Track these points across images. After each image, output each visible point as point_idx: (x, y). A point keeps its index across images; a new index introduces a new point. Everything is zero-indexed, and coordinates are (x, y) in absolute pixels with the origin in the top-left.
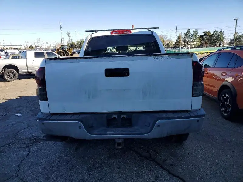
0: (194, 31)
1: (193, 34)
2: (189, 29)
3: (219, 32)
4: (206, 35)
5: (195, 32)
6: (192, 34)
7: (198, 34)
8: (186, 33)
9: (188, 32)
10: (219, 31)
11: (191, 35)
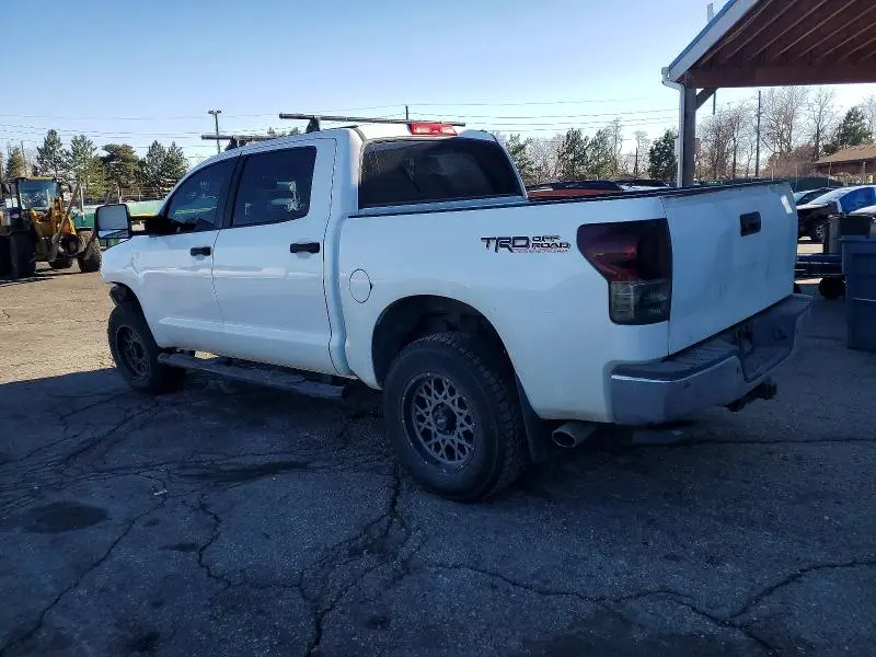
0: (75, 142)
1: (76, 152)
2: (53, 133)
3: (167, 150)
4: (118, 157)
5: (81, 145)
6: (71, 152)
7: (94, 154)
8: (41, 145)
9: (52, 141)
10: (166, 145)
11: (68, 154)
